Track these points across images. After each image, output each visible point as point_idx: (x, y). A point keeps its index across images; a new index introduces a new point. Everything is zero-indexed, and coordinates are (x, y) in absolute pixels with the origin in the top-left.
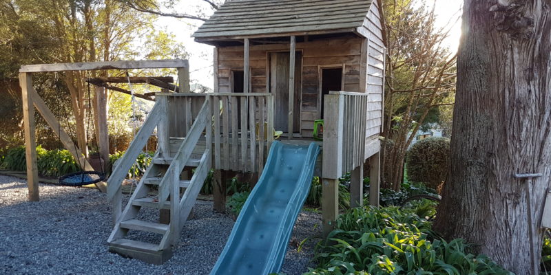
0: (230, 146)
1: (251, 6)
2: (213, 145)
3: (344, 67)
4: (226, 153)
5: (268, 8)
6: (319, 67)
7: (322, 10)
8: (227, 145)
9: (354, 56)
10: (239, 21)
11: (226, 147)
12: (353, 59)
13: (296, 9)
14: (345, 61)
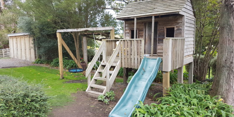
0: (128, 59)
1: (138, 4)
2: (122, 58)
3: (175, 27)
4: (126, 61)
5: (145, 5)
6: (165, 27)
7: (166, 5)
8: (127, 58)
9: (179, 23)
10: (133, 11)
11: (126, 59)
12: (179, 24)
13: (156, 5)
14: (176, 25)
